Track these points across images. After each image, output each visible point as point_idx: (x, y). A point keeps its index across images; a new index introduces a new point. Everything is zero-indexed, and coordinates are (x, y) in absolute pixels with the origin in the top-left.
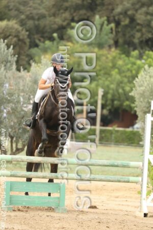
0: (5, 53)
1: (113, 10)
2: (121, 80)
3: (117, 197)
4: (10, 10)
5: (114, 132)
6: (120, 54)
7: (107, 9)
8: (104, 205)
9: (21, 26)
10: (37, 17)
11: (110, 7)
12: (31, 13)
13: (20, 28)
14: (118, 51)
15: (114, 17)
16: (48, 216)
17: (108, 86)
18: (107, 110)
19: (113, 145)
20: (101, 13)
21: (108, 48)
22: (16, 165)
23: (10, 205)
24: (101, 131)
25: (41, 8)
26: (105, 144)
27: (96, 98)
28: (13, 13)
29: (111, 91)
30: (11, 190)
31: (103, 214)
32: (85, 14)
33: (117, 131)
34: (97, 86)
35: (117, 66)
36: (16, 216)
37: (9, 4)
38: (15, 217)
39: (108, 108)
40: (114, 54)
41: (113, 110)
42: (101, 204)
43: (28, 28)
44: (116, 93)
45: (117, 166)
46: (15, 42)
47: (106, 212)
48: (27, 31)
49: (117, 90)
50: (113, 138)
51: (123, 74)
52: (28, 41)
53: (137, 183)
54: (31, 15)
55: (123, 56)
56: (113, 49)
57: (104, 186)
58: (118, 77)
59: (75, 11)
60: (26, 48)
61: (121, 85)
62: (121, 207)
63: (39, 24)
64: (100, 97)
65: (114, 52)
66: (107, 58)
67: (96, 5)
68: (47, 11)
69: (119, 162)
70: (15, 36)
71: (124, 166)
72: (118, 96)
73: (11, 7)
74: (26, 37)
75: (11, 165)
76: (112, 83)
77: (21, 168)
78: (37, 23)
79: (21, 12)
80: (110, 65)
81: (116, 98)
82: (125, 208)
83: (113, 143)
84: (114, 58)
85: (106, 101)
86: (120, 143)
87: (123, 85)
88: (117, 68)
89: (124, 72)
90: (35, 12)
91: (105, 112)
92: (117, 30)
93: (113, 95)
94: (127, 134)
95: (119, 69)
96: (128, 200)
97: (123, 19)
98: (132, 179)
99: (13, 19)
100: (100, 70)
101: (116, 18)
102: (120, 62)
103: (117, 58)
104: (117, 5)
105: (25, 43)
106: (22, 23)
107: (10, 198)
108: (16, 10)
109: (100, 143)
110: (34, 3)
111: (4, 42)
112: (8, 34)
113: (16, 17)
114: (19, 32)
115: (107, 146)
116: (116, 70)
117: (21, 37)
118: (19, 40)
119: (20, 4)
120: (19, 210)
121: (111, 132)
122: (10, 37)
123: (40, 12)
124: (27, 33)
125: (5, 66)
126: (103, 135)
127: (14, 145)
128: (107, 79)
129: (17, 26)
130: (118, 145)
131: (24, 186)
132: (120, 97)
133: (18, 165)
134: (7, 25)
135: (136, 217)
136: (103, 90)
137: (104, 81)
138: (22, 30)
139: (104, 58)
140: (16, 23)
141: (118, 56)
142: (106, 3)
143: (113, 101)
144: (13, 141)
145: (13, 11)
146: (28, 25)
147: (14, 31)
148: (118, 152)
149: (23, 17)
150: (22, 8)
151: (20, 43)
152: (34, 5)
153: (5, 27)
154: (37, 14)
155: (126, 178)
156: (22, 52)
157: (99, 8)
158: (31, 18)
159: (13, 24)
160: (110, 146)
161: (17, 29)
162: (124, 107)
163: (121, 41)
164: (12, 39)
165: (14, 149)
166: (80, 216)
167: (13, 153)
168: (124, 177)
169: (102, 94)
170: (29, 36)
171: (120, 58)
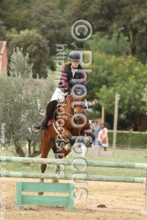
0: (22, 61)
1: (130, 18)
2: (137, 85)
3: (127, 197)
4: (32, 19)
5: (130, 135)
6: (137, 61)
7: (125, 18)
8: (113, 204)
9: (42, 35)
10: (56, 26)
11: (128, 16)
12: (51, 23)
13: (41, 37)
14: (134, 58)
15: (131, 25)
16: (57, 214)
17: (125, 92)
18: (125, 115)
19: (129, 148)
20: (118, 21)
21: (125, 55)
22: (33, 167)
23: (22, 204)
24: (118, 135)
25: (61, 17)
26: (122, 147)
27: (113, 103)
28: (35, 22)
29: (128, 97)
30: (23, 190)
31: (110, 212)
32: (103, 23)
33: (133, 135)
34: (115, 91)
35: (134, 72)
36: (27, 214)
37: (31, 14)
38: (26, 216)
39: (125, 112)
40: (131, 61)
41: (130, 115)
42: (110, 204)
43: (49, 37)
44: (133, 98)
45: (123, 167)
46: (36, 50)
47: (114, 210)
48: (48, 39)
49: (134, 96)
50: (129, 141)
51: (140, 80)
52: (48, 49)
53: (142, 183)
54: (51, 25)
55: (140, 63)
56: (130, 56)
57: (116, 186)
58: (135, 83)
59: (94, 20)
60: (47, 56)
61: (137, 91)
62: (128, 206)
63: (59, 33)
64: (116, 102)
65: (131, 59)
66: (124, 65)
67: (114, 14)
68: (67, 20)
69: (125, 164)
70: (36, 45)
71: (130, 167)
72: (134, 101)
73: (33, 17)
74: (46, 45)
75: (29, 167)
76: (129, 89)
77: (38, 170)
78: (57, 31)
79: (42, 22)
80: (127, 71)
81: (132, 103)
82: (132, 207)
83: (129, 146)
84: (131, 65)
85: (124, 106)
86: (136, 146)
87: (139, 91)
88: (133, 74)
89: (140, 78)
90: (54, 21)
91: (123, 116)
92: (134, 38)
93: (130, 100)
94: (143, 138)
95: (136, 76)
96: (136, 199)
97: (140, 28)
98: (137, 179)
99: (35, 28)
100: (118, 77)
101: (134, 27)
102: (137, 69)
103: (133, 65)
104: (134, 14)
105: (46, 51)
106: (43, 32)
107: (22, 197)
108: (37, 20)
109: (117, 146)
110: (54, 13)
111: (20, 50)
112: (29, 42)
113: (37, 26)
114: (40, 41)
115: (124, 149)
116: (133, 77)
117: (42, 45)
118: (40, 48)
119: (40, 14)
120: (30, 209)
121: (127, 136)
122: (31, 45)
123: (60, 21)
124: (48, 41)
125: (22, 73)
126: (120, 138)
127: (32, 148)
128: (124, 85)
129: (37, 35)
130: (134, 148)
131: (35, 186)
132: (136, 102)
133: (35, 167)
134: (29, 34)
135: (141, 215)
136: (119, 96)
137: (121, 87)
138: (43, 39)
139: (121, 65)
140: (37, 32)
141: (135, 62)
142: (123, 13)
143: (130, 105)
144: (31, 144)
145: (35, 20)
146: (49, 34)
147: (35, 39)
148: (134, 155)
149: (44, 26)
150: (42, 17)
151: (41, 51)
152: (54, 15)
153: (27, 36)
154: (57, 23)
155: (132, 178)
156: (43, 59)
157: (117, 17)
158: (51, 27)
159: (34, 33)
160: (127, 149)
161: (37, 38)
162: (140, 112)
163: (138, 48)
164: (32, 47)
165: (32, 152)
166: (88, 215)
167: (31, 156)
168: (130, 177)
169: (119, 99)
170: (49, 45)
171: (136, 65)
